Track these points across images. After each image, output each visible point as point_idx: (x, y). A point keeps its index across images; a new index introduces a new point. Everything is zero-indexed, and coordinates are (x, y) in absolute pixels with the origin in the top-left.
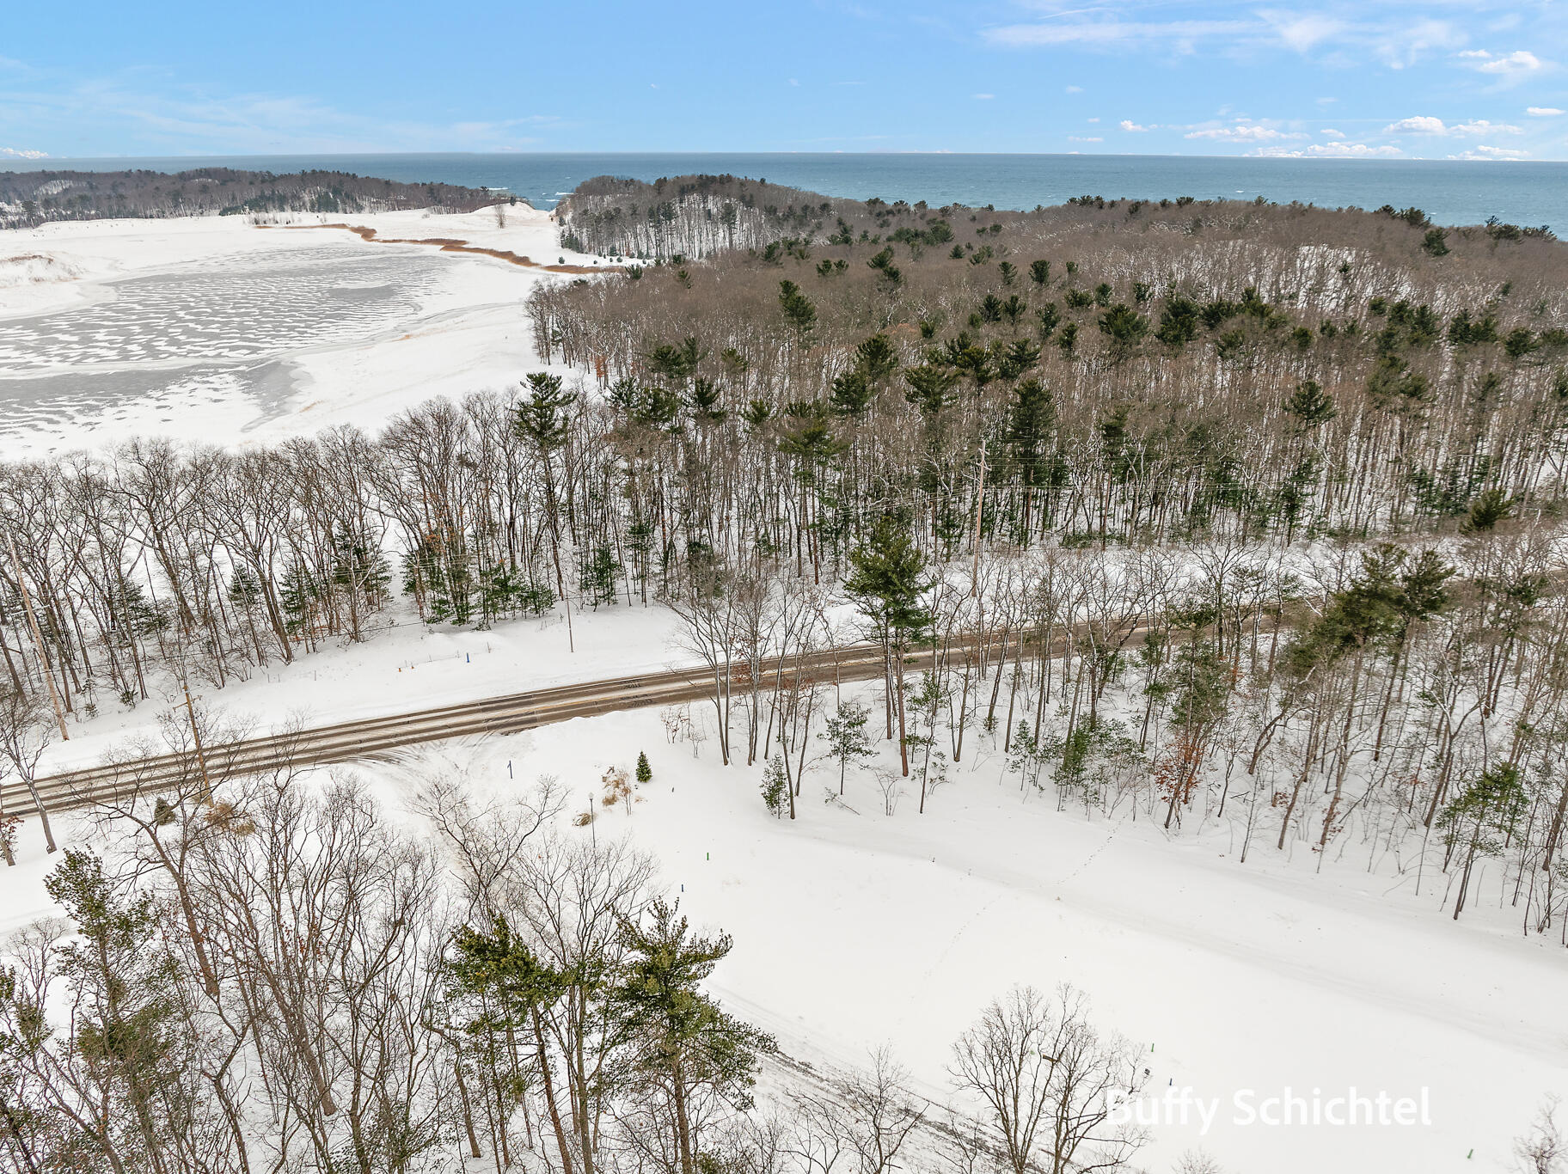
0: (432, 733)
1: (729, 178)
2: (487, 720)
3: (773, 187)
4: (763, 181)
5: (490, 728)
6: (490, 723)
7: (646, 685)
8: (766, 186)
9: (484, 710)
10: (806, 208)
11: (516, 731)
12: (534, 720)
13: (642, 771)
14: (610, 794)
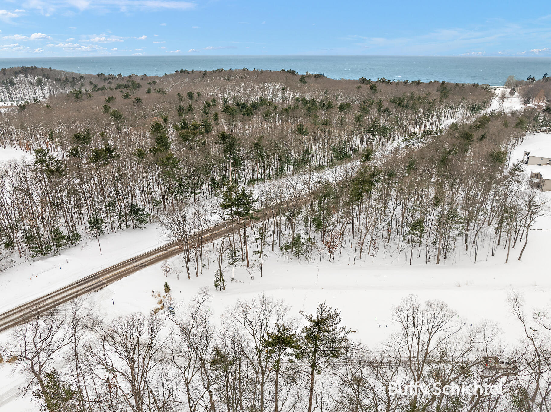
0: (64, 299)
1: (35, 68)
2: (85, 288)
3: (55, 71)
4: (50, 68)
5: (88, 291)
6: (87, 289)
7: (139, 260)
8: (52, 70)
9: (80, 285)
10: (73, 78)
11: (100, 289)
12: (104, 283)
13: (167, 289)
14: (159, 300)
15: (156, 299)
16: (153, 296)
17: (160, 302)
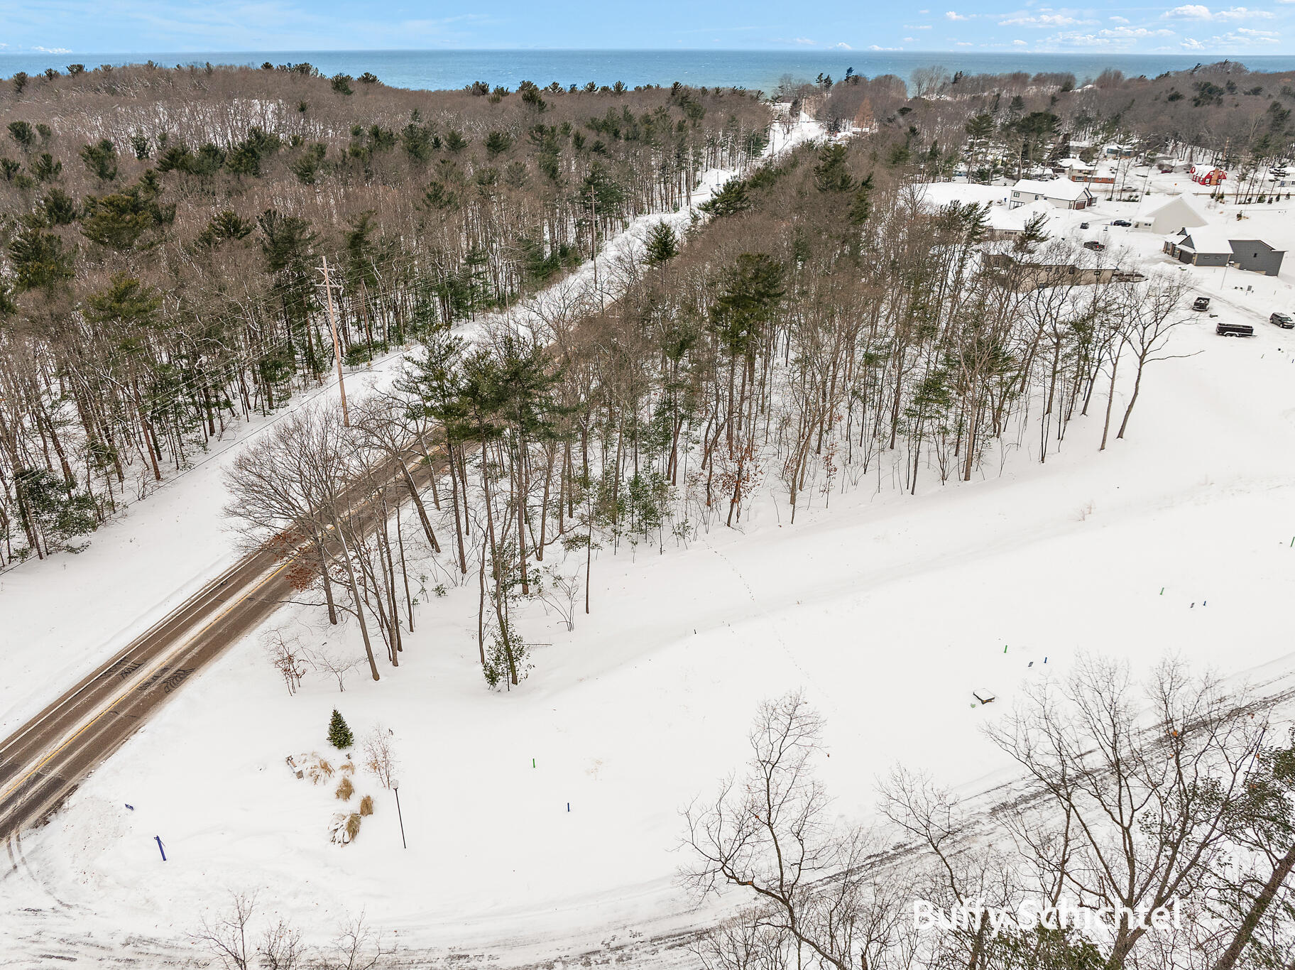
7: (144, 660)
11: (53, 809)
13: (340, 735)
14: (335, 782)
15: (320, 782)
16: (300, 775)
17: (346, 791)
